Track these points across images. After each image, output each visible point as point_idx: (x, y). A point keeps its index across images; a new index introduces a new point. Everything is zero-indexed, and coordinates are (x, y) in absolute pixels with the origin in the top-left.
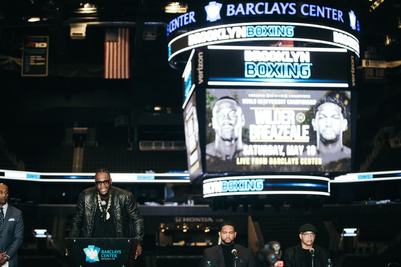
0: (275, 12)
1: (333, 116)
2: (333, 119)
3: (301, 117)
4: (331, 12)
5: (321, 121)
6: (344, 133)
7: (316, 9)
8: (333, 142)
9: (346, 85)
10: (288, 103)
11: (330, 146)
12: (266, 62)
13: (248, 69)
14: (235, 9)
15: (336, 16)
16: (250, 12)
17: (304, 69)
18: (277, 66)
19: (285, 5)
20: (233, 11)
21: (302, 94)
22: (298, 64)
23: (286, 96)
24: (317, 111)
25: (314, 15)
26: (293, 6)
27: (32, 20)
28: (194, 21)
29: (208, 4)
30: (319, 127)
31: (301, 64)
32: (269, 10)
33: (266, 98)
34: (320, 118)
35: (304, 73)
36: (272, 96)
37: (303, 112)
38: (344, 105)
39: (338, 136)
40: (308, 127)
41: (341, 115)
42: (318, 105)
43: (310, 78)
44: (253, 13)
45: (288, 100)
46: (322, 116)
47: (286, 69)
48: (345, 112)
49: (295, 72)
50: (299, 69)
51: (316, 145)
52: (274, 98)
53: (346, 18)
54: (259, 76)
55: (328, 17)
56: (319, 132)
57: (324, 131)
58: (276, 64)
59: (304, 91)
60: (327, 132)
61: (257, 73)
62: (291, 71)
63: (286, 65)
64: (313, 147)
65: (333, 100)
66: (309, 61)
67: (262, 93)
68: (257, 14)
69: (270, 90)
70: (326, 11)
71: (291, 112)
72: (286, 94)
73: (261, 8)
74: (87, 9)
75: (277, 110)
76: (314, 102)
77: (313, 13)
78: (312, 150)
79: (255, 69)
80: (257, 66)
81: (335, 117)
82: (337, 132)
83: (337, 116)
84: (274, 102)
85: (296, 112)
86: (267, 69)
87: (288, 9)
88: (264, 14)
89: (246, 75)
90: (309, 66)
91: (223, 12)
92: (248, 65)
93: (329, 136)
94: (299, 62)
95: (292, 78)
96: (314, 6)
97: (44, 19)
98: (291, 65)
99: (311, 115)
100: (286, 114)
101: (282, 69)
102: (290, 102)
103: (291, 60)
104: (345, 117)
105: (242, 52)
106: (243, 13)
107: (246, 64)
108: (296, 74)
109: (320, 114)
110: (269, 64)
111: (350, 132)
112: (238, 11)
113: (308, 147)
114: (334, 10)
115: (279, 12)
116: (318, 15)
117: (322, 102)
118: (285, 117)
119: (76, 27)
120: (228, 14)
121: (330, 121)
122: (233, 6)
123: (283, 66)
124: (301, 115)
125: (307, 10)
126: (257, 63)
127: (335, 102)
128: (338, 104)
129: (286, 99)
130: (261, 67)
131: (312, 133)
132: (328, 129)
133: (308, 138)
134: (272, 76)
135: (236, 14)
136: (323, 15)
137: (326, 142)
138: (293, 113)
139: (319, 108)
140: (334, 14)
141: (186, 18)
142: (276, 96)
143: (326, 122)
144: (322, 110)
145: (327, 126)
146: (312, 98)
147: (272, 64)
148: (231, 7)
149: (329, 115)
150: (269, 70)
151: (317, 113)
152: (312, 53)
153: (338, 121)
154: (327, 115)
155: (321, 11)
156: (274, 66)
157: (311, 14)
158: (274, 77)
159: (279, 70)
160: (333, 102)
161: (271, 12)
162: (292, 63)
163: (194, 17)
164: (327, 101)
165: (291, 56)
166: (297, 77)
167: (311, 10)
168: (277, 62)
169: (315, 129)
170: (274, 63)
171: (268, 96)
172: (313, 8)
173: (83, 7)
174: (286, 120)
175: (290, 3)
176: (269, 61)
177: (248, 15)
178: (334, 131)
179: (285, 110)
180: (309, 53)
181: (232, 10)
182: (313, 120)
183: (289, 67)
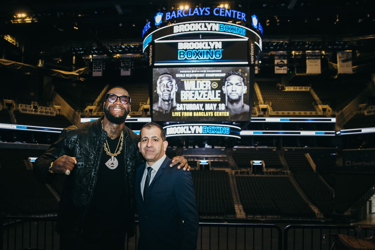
0: (196, 14)
1: (237, 84)
2: (237, 86)
3: (214, 85)
4: (236, 14)
5: (228, 87)
6: (244, 95)
7: (224, 11)
8: (237, 101)
9: (247, 63)
10: (206, 76)
11: (235, 104)
12: (192, 50)
13: (180, 55)
14: (171, 15)
15: (240, 17)
17: (217, 53)
18: (199, 52)
20: (170, 16)
21: (216, 70)
22: (213, 50)
23: (205, 71)
25: (223, 15)
26: (208, 10)
28: (150, 27)
30: (227, 91)
31: (216, 50)
33: (191, 73)
34: (228, 85)
35: (218, 56)
36: (196, 71)
37: (217, 81)
38: (245, 77)
39: (240, 97)
40: (220, 91)
41: (243, 84)
42: (227, 76)
43: (221, 59)
44: (181, 16)
45: (206, 74)
46: (229, 84)
47: (205, 53)
48: (245, 81)
49: (211, 55)
50: (214, 53)
51: (225, 104)
52: (197, 73)
53: (249, 19)
54: (187, 59)
55: (234, 17)
56: (227, 94)
57: (230, 94)
58: (199, 50)
59: (217, 68)
61: (186, 57)
62: (208, 55)
63: (205, 51)
64: (223, 105)
65: (237, 73)
66: (221, 48)
67: (189, 70)
68: (184, 16)
69: (194, 68)
70: (232, 13)
71: (208, 82)
75: (199, 81)
77: (222, 14)
78: (222, 107)
79: (185, 55)
80: (186, 53)
82: (240, 95)
83: (240, 84)
84: (196, 75)
85: (212, 82)
86: (193, 54)
87: (204, 12)
88: (188, 16)
89: (179, 59)
90: (221, 51)
91: (163, 18)
92: (180, 52)
93: (234, 97)
94: (214, 49)
95: (210, 59)
96: (223, 9)
98: (208, 50)
99: (222, 83)
100: (205, 83)
101: (202, 53)
102: (207, 75)
103: (209, 48)
104: (245, 85)
105: (177, 44)
106: (176, 17)
107: (179, 51)
108: (212, 57)
110: (194, 51)
111: (248, 95)
112: (172, 16)
113: (220, 105)
114: (238, 12)
116: (226, 15)
117: (230, 75)
118: (205, 85)
120: (167, 19)
121: (235, 87)
126: (186, 50)
127: (238, 75)
128: (240, 76)
129: (205, 73)
130: (189, 53)
131: (222, 95)
132: (234, 92)
133: (220, 99)
135: (171, 18)
136: (230, 15)
137: (232, 101)
138: (210, 83)
139: (227, 79)
140: (238, 15)
141: (146, 27)
143: (232, 88)
144: (229, 80)
145: (233, 91)
146: (222, 73)
148: (168, 14)
149: (234, 83)
151: (226, 82)
152: (223, 43)
153: (240, 87)
154: (232, 83)
155: (228, 13)
156: (197, 52)
158: (197, 59)
160: (237, 75)
161: (193, 14)
163: (150, 25)
164: (233, 74)
165: (209, 45)
166: (213, 58)
168: (199, 49)
169: (224, 93)
170: (197, 50)
171: (193, 71)
172: (222, 11)
174: (205, 87)
175: (206, 7)
176: (194, 49)
178: (237, 94)
179: (204, 81)
180: (221, 42)
182: (223, 87)
183: (207, 52)
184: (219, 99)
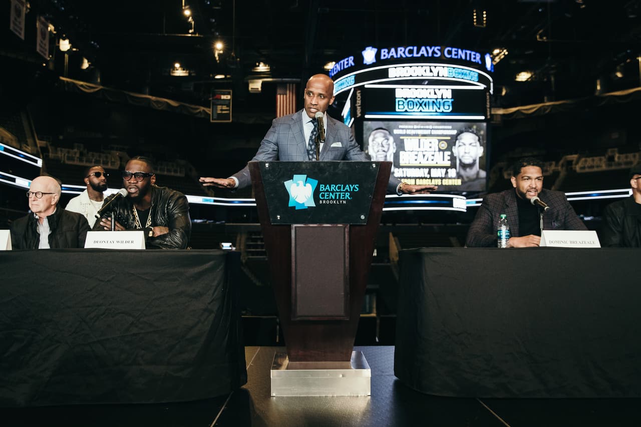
0: (423, 55)
1: (470, 144)
2: (470, 146)
3: (443, 145)
4: (470, 54)
5: (461, 148)
6: (480, 158)
7: (457, 51)
8: (471, 166)
9: (483, 118)
10: (432, 133)
11: (468, 170)
12: (414, 99)
13: (399, 105)
14: (388, 53)
15: (475, 58)
16: (401, 55)
17: (446, 104)
18: (423, 101)
19: (431, 48)
20: (387, 55)
21: (445, 125)
22: (441, 100)
23: (431, 127)
24: (457, 139)
25: (456, 57)
26: (438, 49)
27: (218, 77)
28: (353, 64)
29: (364, 49)
30: (459, 153)
31: (444, 100)
32: (418, 53)
33: (413, 129)
34: (460, 146)
35: (447, 107)
36: (419, 127)
37: (446, 140)
38: (481, 135)
39: (475, 161)
40: (449, 153)
41: (478, 144)
42: (458, 134)
43: (451, 112)
44: (404, 56)
45: (433, 130)
46: (461, 144)
47: (431, 104)
48: (481, 141)
49: (438, 106)
50: (442, 104)
51: (456, 168)
52: (420, 129)
53: (483, 59)
54: (408, 110)
55: (468, 59)
56: (459, 157)
57: (463, 156)
58: (422, 100)
59: (447, 123)
60: (465, 158)
61: (406, 108)
62: (435, 106)
63: (431, 101)
64: (454, 170)
65: (470, 131)
66: (451, 97)
67: (411, 125)
68: (407, 57)
69: (417, 122)
70: (466, 53)
71: (435, 140)
72: (431, 125)
73: (411, 52)
74: (262, 68)
75: (423, 139)
76: (454, 132)
77: (455, 55)
78: (452, 173)
79: (404, 105)
80: (406, 102)
81: (472, 144)
82: (474, 158)
83: (474, 144)
84: (420, 132)
85: (440, 141)
86: (415, 104)
87: (434, 52)
88: (413, 56)
89: (397, 110)
90: (450, 102)
91: (378, 55)
92: (399, 101)
93: (467, 160)
94: (442, 98)
95: (436, 112)
96: (456, 49)
97: (228, 76)
98: (435, 100)
99: (452, 142)
100: (430, 143)
101: (427, 104)
102: (434, 132)
103: (435, 97)
104: (481, 145)
105: (394, 89)
106: (395, 56)
107: (397, 100)
108: (439, 109)
109: (459, 142)
110: (416, 100)
111: (485, 158)
112: (391, 54)
113: (449, 170)
114: (473, 53)
115: (426, 55)
116: (459, 57)
117: (460, 132)
118: (430, 145)
119: (253, 83)
120: (382, 58)
121: (468, 148)
122: (386, 50)
123: (429, 102)
124: (443, 143)
125: (450, 52)
126: (406, 99)
127: (473, 132)
128: (475, 134)
129: (431, 129)
130: (410, 103)
132: (467, 155)
133: (450, 162)
134: (419, 110)
135: (389, 57)
136: (463, 57)
137: (464, 166)
138: (437, 142)
139: (459, 137)
140: (473, 56)
141: (346, 63)
142: (422, 127)
143: (465, 149)
144: (461, 139)
145: (465, 153)
146: (453, 129)
147: (419, 100)
148: (384, 52)
149: (467, 143)
150: (417, 105)
151: (457, 142)
152: (453, 91)
153: (475, 148)
154: (465, 143)
155: (462, 54)
156: (421, 102)
157: (453, 56)
158: (421, 111)
159: (425, 105)
160: (471, 132)
161: (419, 55)
162: (437, 99)
163: (353, 61)
164: (466, 131)
165: (435, 94)
166: (441, 111)
167: (454, 53)
168: (423, 98)
169: (455, 155)
170: (421, 99)
171: (415, 127)
172: (455, 51)
173: (259, 66)
174: (430, 147)
175: (435, 46)
176: (417, 98)
177: (399, 58)
178: (471, 157)
179: (429, 139)
180: (450, 91)
181: (386, 53)
182: (454, 147)
183: (433, 102)
184: (448, 164)
